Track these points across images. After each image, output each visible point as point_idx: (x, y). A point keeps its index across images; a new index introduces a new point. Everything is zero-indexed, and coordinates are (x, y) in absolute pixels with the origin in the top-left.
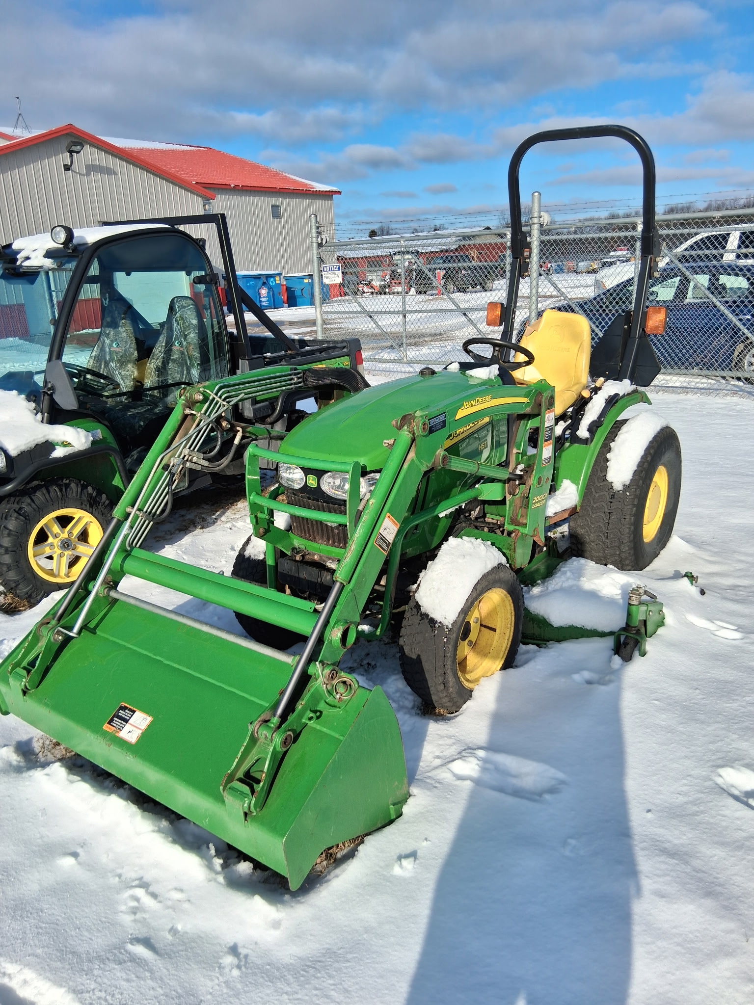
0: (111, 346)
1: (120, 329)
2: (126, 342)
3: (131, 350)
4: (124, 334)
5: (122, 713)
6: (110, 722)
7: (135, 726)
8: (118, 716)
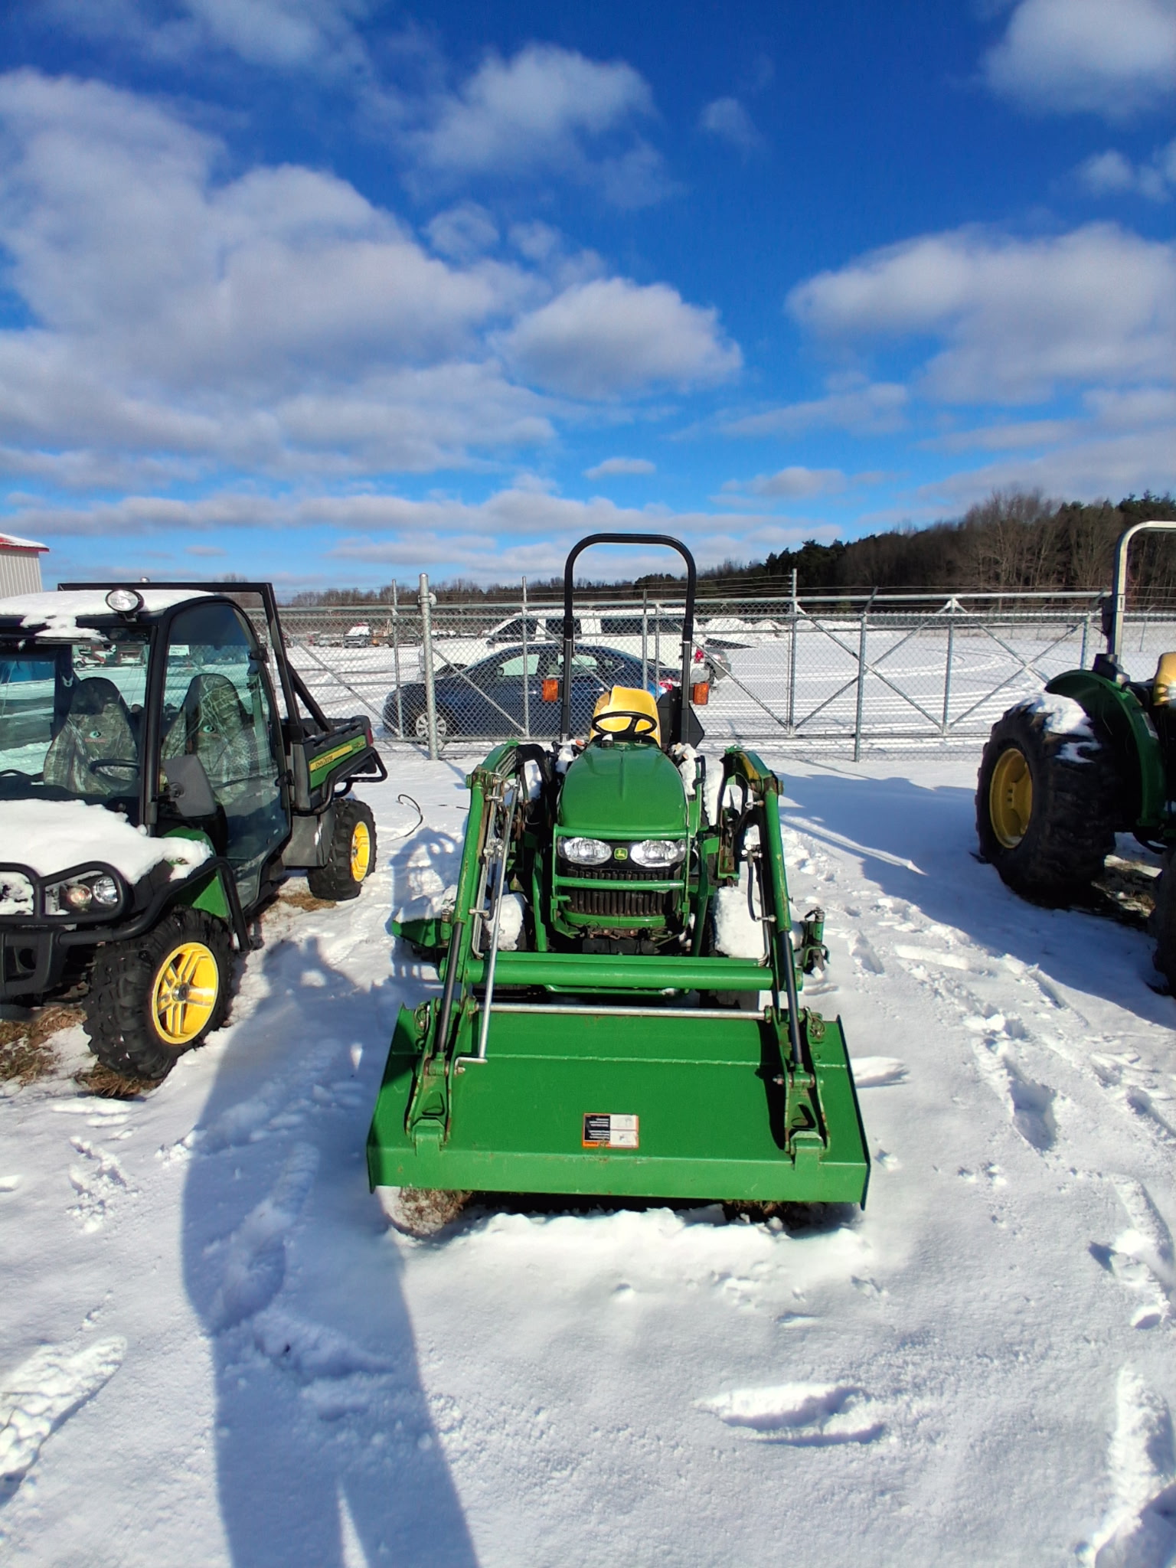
0: (85, 736)
1: (104, 715)
2: (114, 730)
3: (127, 740)
4: (113, 721)
5: (593, 1123)
6: (587, 1136)
7: (623, 1130)
8: (592, 1128)
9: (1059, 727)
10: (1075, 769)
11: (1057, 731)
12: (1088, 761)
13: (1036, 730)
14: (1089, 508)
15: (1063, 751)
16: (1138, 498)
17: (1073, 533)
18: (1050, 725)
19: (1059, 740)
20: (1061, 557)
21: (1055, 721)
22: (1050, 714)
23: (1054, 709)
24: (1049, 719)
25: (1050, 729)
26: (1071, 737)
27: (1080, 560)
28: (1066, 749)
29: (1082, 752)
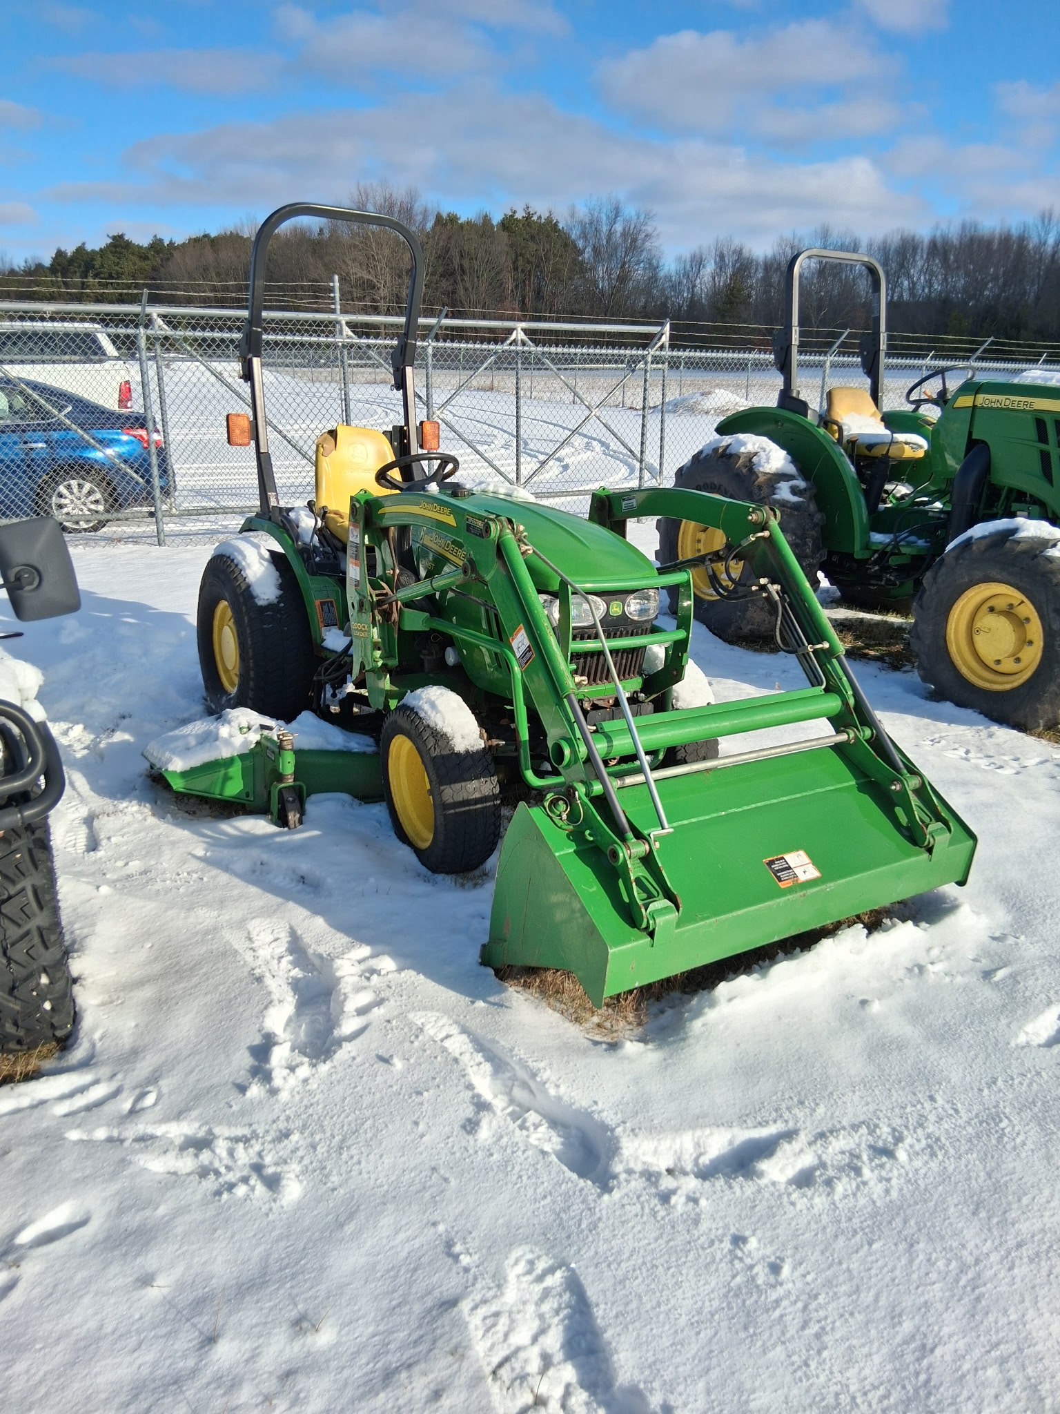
5: (776, 867)
6: (780, 879)
7: (801, 865)
8: (779, 870)
9: (769, 466)
10: (790, 508)
11: (768, 471)
12: (801, 499)
13: (744, 471)
14: (469, 223)
15: (777, 491)
16: (520, 215)
17: (455, 254)
18: (760, 465)
19: (770, 479)
20: (445, 284)
21: (763, 460)
22: (756, 454)
23: (756, 449)
24: (755, 459)
25: (761, 469)
26: (781, 476)
27: (466, 290)
28: (779, 488)
29: (794, 491)
